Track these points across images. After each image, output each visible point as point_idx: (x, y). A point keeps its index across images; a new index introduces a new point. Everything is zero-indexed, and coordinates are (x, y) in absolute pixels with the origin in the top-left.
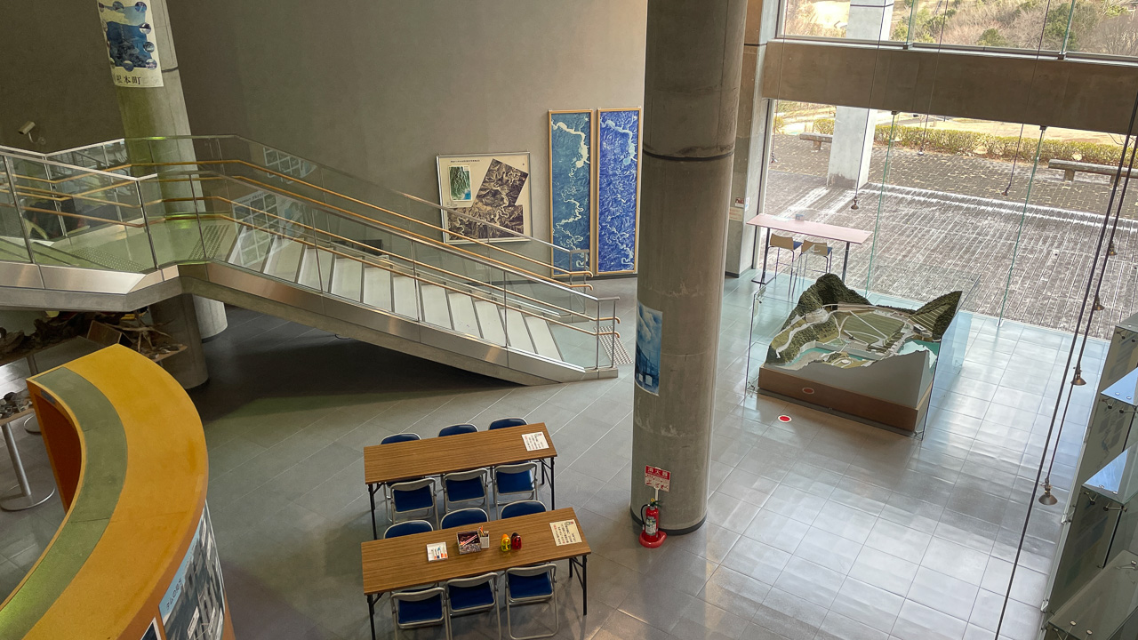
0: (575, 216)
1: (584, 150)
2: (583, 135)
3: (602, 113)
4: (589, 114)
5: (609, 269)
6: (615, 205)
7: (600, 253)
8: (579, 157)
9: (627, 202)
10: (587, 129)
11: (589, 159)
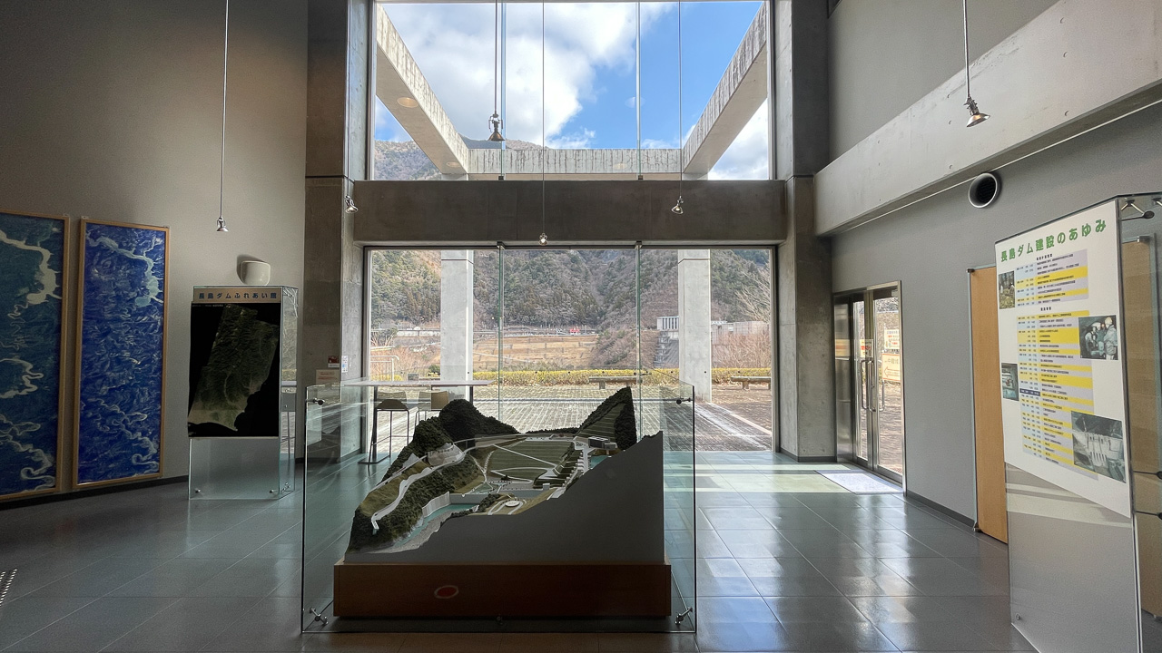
0: (22, 388)
1: (48, 278)
2: (47, 254)
3: (89, 225)
4: (61, 223)
5: (104, 476)
6: (117, 368)
7: (82, 450)
8: (37, 287)
9: (142, 364)
10: (56, 244)
11: (59, 291)
